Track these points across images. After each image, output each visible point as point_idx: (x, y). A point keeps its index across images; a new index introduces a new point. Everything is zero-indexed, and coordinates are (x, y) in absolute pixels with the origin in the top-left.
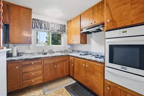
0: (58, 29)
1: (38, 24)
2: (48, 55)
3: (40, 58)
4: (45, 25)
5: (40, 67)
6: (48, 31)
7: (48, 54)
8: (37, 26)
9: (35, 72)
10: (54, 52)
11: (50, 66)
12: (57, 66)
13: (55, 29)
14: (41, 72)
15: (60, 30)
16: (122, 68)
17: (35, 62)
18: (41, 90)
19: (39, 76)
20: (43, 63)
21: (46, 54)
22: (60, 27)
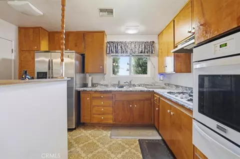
0: (141, 50)
1: (112, 48)
2: (125, 89)
3: (110, 92)
4: (121, 47)
5: (110, 102)
6: (127, 54)
7: (125, 87)
8: (112, 50)
9: (105, 108)
10: (134, 85)
11: (123, 104)
12: (133, 105)
13: (136, 50)
14: (111, 109)
15: (143, 50)
16: (217, 128)
17: (105, 95)
18: (110, 132)
19: (108, 114)
20: (114, 98)
21: (122, 87)
22: (143, 46)
